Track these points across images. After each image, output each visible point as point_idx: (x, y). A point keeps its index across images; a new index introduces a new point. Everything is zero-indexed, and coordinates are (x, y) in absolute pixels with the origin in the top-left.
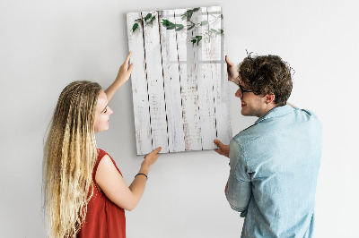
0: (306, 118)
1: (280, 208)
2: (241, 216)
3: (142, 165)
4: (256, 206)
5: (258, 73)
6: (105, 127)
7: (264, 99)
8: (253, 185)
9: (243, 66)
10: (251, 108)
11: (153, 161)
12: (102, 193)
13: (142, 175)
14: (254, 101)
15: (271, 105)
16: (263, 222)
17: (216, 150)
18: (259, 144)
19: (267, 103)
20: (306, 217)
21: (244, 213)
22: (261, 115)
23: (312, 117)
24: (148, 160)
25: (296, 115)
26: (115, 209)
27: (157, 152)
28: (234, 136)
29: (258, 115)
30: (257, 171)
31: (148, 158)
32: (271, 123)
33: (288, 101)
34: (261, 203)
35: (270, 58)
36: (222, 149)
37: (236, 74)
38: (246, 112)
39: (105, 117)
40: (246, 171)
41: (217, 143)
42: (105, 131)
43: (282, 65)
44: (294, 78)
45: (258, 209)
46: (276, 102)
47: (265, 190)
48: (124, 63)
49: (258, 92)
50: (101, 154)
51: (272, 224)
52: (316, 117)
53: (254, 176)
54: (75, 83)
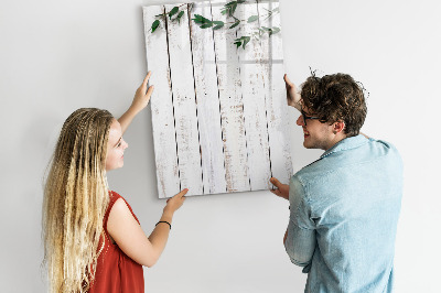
0: (383, 151)
1: (352, 261)
2: (304, 271)
3: (164, 210)
4: (321, 259)
5: (324, 96)
6: (119, 164)
7: (331, 128)
8: (318, 234)
9: (306, 87)
10: (315, 138)
11: (178, 205)
12: (115, 246)
13: (164, 223)
14: (320, 130)
15: (340, 135)
16: (330, 279)
17: (273, 190)
18: (326, 184)
19: (335, 133)
20: (384, 272)
21: (307, 268)
22: (328, 147)
23: (390, 150)
24: (171, 204)
25: (371, 148)
26: (132, 265)
27: (183, 195)
28: (295, 172)
29: (324, 148)
30: (323, 216)
31: (172, 202)
32: (340, 157)
33: (361, 130)
34: (328, 256)
35: (338, 77)
36: (280, 190)
37: (297, 97)
38: (310, 143)
39: (119, 152)
40: (310, 216)
41: (274, 182)
42: (119, 169)
43: (354, 86)
44: (369, 102)
45: (325, 263)
46: (346, 131)
47: (332, 239)
48: (142, 85)
49: (324, 119)
50: (114, 197)
51: (342, 281)
52: (395, 150)
53: (320, 222)
54: (82, 110)
